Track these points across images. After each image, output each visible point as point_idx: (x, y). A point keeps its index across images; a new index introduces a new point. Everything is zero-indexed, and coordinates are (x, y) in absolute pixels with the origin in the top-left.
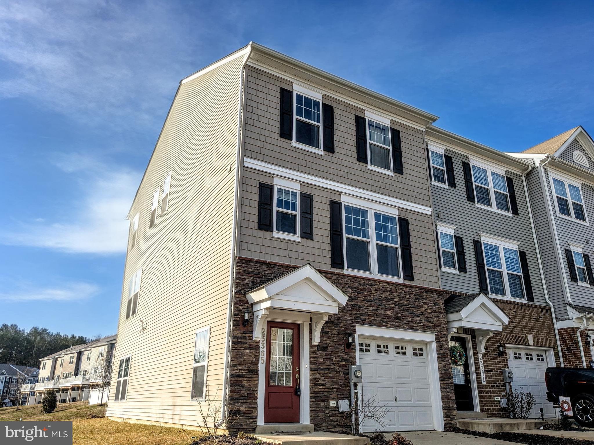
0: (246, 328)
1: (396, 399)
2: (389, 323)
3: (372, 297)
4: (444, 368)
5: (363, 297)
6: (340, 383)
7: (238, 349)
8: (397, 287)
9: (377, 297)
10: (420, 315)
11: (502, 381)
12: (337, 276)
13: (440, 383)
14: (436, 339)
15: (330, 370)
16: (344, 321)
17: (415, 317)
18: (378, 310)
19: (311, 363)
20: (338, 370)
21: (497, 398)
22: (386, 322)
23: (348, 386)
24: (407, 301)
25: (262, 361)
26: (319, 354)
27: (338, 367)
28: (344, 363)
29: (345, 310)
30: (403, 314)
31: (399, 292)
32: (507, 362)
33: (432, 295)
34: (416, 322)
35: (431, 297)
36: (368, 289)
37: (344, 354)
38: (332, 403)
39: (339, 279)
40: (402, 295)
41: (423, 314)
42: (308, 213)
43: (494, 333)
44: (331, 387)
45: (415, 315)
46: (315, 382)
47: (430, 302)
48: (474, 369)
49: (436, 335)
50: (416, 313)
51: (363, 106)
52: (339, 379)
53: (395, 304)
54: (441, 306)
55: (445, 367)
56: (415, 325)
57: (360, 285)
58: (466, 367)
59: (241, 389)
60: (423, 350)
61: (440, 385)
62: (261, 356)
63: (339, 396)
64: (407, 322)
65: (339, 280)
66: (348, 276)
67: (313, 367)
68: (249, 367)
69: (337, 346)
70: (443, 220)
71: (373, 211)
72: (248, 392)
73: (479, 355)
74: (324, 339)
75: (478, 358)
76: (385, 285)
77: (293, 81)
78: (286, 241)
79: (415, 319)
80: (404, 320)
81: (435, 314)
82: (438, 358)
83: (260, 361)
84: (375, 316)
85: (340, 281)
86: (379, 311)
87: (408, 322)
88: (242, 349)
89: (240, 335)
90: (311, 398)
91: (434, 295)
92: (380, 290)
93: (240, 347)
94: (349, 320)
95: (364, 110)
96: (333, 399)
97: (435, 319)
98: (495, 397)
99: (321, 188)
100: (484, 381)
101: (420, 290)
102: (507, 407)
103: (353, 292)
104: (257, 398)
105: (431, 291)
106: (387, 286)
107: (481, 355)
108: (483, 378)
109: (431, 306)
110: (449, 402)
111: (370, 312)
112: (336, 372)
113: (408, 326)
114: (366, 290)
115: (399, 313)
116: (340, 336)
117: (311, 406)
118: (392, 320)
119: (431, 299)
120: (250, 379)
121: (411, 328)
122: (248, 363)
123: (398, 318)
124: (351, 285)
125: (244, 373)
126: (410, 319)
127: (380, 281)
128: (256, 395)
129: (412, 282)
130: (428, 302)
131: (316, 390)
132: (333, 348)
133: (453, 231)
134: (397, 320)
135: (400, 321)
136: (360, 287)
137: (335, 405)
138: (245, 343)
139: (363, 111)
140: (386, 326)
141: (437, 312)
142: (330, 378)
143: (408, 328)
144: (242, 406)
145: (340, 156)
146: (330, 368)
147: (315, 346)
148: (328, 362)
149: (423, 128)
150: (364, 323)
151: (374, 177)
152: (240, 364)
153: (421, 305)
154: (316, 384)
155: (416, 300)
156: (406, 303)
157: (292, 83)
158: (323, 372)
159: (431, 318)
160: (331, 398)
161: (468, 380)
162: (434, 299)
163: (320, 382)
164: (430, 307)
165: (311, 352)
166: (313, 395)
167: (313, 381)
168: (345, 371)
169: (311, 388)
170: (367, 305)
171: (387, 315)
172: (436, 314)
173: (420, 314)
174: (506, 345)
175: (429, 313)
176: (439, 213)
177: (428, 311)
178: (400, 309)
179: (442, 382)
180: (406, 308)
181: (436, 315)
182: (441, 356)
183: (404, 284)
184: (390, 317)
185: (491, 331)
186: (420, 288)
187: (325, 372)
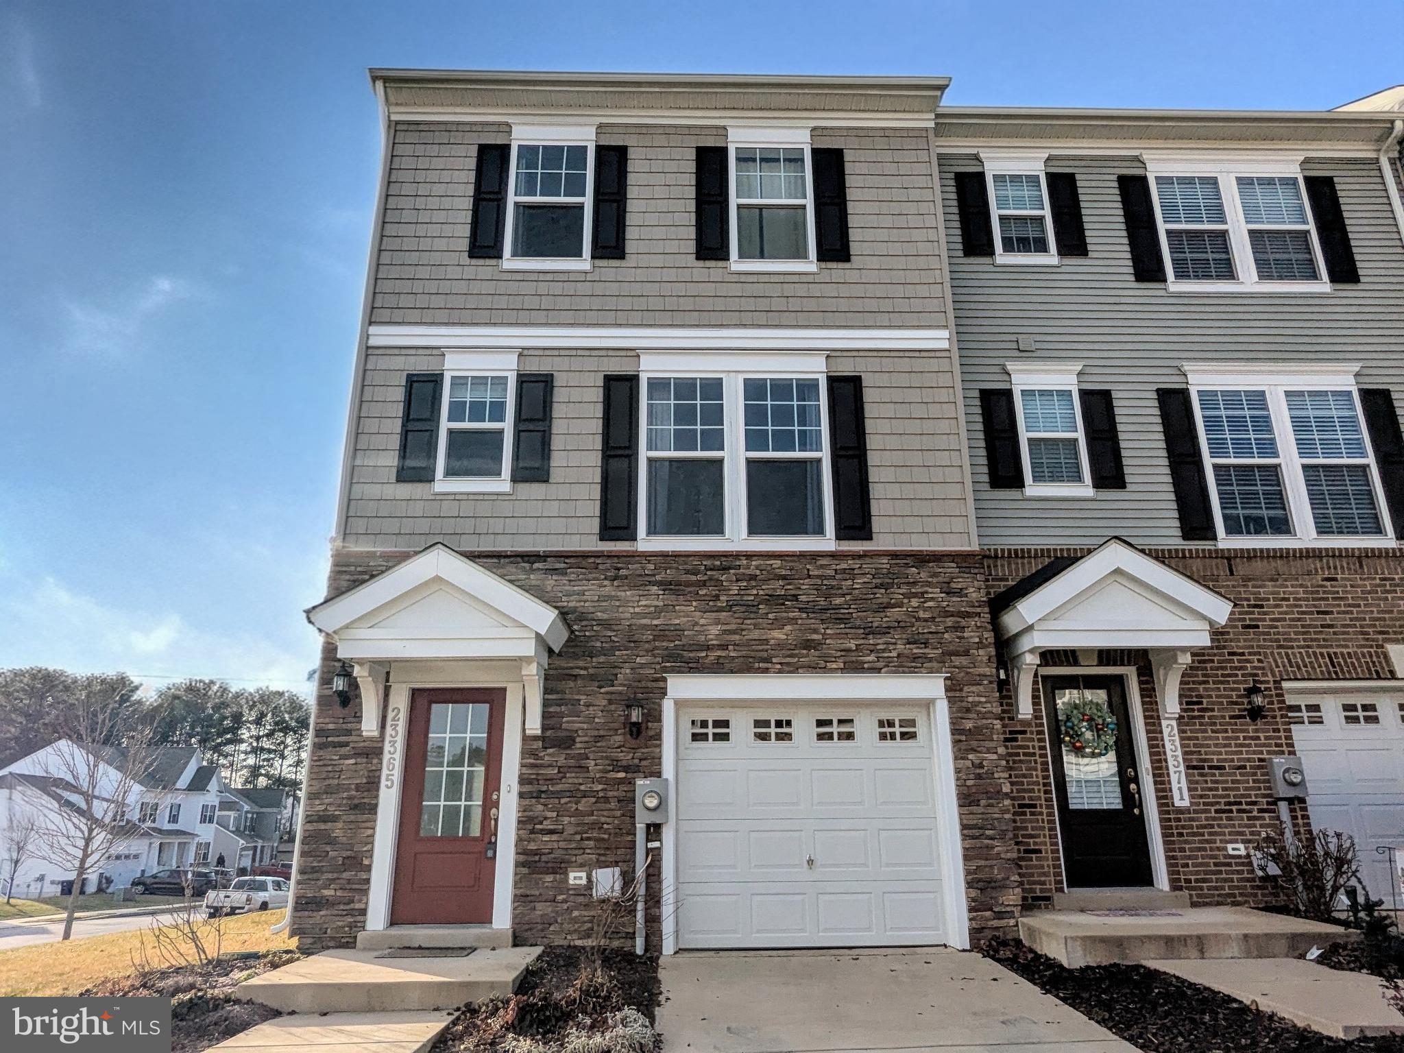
0: (346, 711)
1: (810, 862)
2: (774, 660)
3: (721, 598)
4: (978, 771)
5: (694, 603)
6: (605, 826)
7: (325, 759)
8: (810, 563)
9: (738, 598)
10: (892, 631)
11: (1265, 796)
12: (616, 560)
13: (960, 814)
14: (947, 689)
15: (576, 794)
16: (628, 671)
17: (871, 636)
18: (743, 630)
19: (523, 780)
20: (601, 794)
21: (1234, 849)
22: (768, 660)
23: (628, 834)
24: (843, 595)
25: (389, 783)
26: (547, 758)
27: (600, 787)
28: (621, 775)
29: (634, 642)
30: (829, 631)
31: (818, 577)
32: (1291, 738)
33: (940, 570)
34: (871, 651)
35: (935, 575)
36: (710, 579)
37: (622, 752)
38: (576, 878)
39: (620, 565)
40: (825, 582)
41: (900, 625)
42: (539, 420)
43: (1193, 655)
44: (578, 837)
45: (870, 631)
46: (530, 827)
47: (930, 590)
48: (1148, 765)
49: (946, 679)
50: (875, 624)
51: (720, 118)
52: (603, 816)
53: (800, 609)
54: (974, 595)
55: (981, 766)
56: (872, 658)
57: (687, 572)
58: (1126, 759)
59: (328, 848)
60: (918, 723)
61: (961, 819)
62: (385, 772)
63: (603, 858)
64: (839, 654)
65: (619, 569)
66: (648, 556)
67: (527, 788)
68: (349, 798)
69: (602, 733)
70: (1038, 354)
71: (741, 378)
72: (346, 854)
73: (1164, 723)
74: (565, 719)
75: (1161, 732)
76: (768, 562)
77: (510, 120)
78: (471, 497)
79: (871, 642)
80: (829, 648)
81: (948, 619)
82: (956, 742)
83: (383, 782)
84: (731, 647)
85: (623, 572)
86: (744, 633)
87: (843, 653)
88: (337, 758)
89: (331, 726)
90: (518, 864)
91: (951, 568)
92: (753, 577)
93: (331, 755)
94: (642, 666)
95: (725, 128)
96: (582, 865)
97: (946, 636)
98: (1230, 846)
99: (580, 352)
100: (1182, 799)
101: (893, 562)
102: (1280, 876)
103: (661, 592)
104: (369, 869)
105: (937, 557)
106: (777, 563)
107: (1174, 723)
108: (1180, 789)
109: (932, 599)
110: (991, 867)
111: (712, 640)
112: (594, 800)
113: (845, 663)
114: (704, 584)
115: (815, 631)
116: (613, 707)
117: (516, 884)
118: (789, 652)
119: (935, 580)
120: (355, 826)
121: (854, 667)
122: (348, 790)
123: (808, 645)
124: (658, 578)
125: (337, 813)
126: (852, 645)
127: (749, 556)
128: (366, 862)
129: (868, 543)
130: (920, 590)
131: (532, 846)
132: (592, 739)
133: (1074, 379)
134: (805, 652)
135: (817, 653)
136: (684, 578)
137: (584, 882)
138: (346, 744)
139: (721, 132)
140: (766, 671)
141: (952, 616)
142: (577, 813)
143: (843, 670)
144: (327, 887)
145: (644, 261)
146: (578, 790)
147: (535, 738)
148: (573, 775)
149: (926, 121)
150: (694, 667)
151: (750, 290)
152: (328, 791)
153: (893, 601)
154: (532, 832)
155: (876, 590)
156: (838, 601)
157: (508, 125)
158: (556, 801)
159: (931, 633)
160: (574, 864)
161: (1131, 799)
162: (947, 580)
163: (547, 825)
164: (930, 604)
165: (525, 753)
166: (522, 858)
167: (527, 823)
168: (624, 794)
169: (520, 840)
170: (702, 621)
171: (772, 642)
172: (950, 621)
173: (889, 628)
174: (1285, 685)
175: (926, 620)
176: (1020, 337)
177: (922, 614)
178: (817, 621)
179: (965, 810)
180: (841, 616)
181: (950, 624)
182: (963, 738)
183: (836, 551)
184: (780, 646)
185: (1183, 649)
186: (894, 555)
187: (563, 801)
